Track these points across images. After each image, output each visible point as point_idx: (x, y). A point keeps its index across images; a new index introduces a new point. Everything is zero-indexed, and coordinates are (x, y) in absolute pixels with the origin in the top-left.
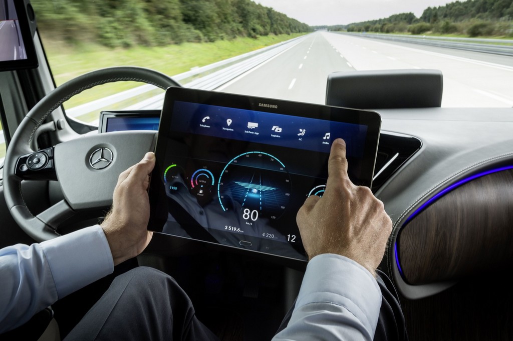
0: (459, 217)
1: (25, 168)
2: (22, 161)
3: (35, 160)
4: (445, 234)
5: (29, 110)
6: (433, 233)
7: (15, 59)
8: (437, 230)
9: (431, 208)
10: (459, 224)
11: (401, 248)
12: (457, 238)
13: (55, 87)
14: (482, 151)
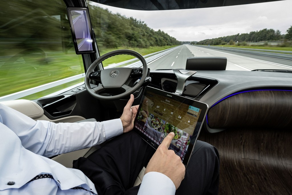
0: (229, 107)
1: (92, 75)
2: (91, 74)
3: (95, 74)
4: (224, 112)
5: (92, 63)
6: (220, 112)
7: (89, 50)
8: (221, 111)
9: (220, 103)
10: (229, 109)
11: (209, 116)
12: (228, 114)
13: (100, 56)
14: (239, 85)
